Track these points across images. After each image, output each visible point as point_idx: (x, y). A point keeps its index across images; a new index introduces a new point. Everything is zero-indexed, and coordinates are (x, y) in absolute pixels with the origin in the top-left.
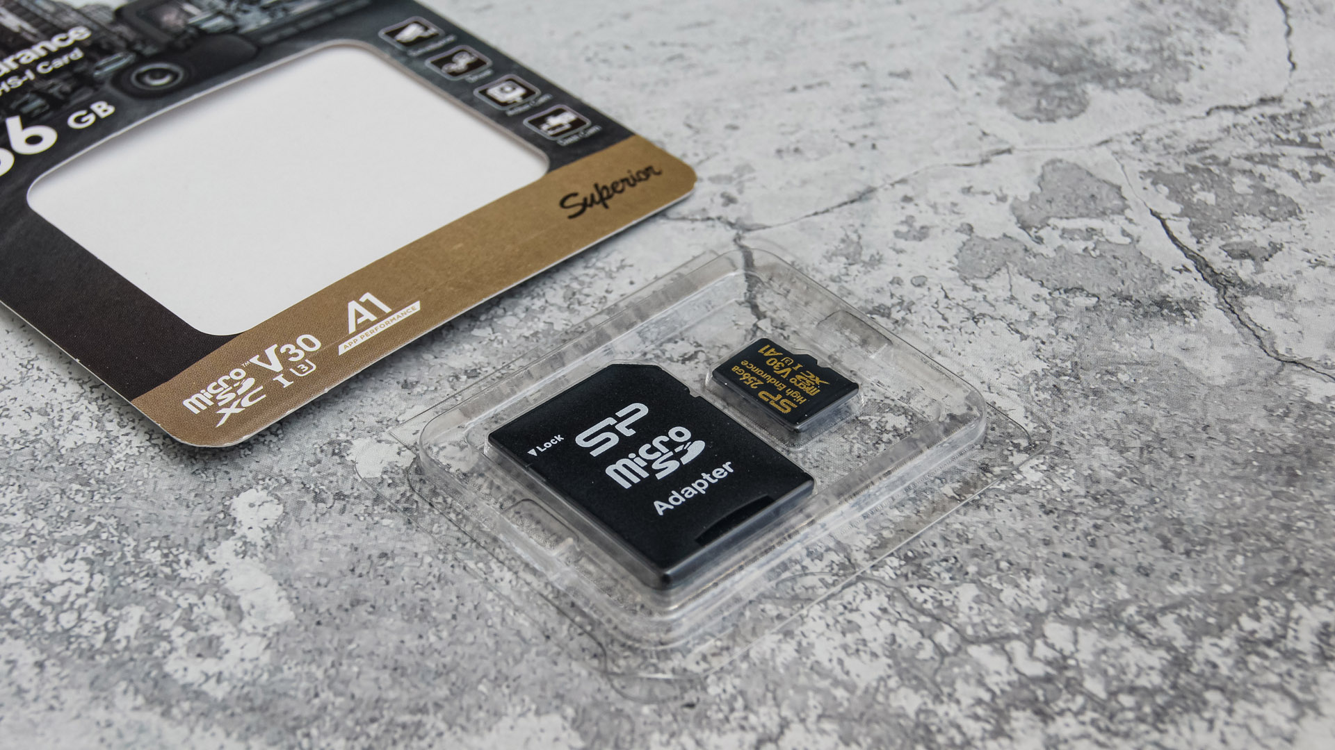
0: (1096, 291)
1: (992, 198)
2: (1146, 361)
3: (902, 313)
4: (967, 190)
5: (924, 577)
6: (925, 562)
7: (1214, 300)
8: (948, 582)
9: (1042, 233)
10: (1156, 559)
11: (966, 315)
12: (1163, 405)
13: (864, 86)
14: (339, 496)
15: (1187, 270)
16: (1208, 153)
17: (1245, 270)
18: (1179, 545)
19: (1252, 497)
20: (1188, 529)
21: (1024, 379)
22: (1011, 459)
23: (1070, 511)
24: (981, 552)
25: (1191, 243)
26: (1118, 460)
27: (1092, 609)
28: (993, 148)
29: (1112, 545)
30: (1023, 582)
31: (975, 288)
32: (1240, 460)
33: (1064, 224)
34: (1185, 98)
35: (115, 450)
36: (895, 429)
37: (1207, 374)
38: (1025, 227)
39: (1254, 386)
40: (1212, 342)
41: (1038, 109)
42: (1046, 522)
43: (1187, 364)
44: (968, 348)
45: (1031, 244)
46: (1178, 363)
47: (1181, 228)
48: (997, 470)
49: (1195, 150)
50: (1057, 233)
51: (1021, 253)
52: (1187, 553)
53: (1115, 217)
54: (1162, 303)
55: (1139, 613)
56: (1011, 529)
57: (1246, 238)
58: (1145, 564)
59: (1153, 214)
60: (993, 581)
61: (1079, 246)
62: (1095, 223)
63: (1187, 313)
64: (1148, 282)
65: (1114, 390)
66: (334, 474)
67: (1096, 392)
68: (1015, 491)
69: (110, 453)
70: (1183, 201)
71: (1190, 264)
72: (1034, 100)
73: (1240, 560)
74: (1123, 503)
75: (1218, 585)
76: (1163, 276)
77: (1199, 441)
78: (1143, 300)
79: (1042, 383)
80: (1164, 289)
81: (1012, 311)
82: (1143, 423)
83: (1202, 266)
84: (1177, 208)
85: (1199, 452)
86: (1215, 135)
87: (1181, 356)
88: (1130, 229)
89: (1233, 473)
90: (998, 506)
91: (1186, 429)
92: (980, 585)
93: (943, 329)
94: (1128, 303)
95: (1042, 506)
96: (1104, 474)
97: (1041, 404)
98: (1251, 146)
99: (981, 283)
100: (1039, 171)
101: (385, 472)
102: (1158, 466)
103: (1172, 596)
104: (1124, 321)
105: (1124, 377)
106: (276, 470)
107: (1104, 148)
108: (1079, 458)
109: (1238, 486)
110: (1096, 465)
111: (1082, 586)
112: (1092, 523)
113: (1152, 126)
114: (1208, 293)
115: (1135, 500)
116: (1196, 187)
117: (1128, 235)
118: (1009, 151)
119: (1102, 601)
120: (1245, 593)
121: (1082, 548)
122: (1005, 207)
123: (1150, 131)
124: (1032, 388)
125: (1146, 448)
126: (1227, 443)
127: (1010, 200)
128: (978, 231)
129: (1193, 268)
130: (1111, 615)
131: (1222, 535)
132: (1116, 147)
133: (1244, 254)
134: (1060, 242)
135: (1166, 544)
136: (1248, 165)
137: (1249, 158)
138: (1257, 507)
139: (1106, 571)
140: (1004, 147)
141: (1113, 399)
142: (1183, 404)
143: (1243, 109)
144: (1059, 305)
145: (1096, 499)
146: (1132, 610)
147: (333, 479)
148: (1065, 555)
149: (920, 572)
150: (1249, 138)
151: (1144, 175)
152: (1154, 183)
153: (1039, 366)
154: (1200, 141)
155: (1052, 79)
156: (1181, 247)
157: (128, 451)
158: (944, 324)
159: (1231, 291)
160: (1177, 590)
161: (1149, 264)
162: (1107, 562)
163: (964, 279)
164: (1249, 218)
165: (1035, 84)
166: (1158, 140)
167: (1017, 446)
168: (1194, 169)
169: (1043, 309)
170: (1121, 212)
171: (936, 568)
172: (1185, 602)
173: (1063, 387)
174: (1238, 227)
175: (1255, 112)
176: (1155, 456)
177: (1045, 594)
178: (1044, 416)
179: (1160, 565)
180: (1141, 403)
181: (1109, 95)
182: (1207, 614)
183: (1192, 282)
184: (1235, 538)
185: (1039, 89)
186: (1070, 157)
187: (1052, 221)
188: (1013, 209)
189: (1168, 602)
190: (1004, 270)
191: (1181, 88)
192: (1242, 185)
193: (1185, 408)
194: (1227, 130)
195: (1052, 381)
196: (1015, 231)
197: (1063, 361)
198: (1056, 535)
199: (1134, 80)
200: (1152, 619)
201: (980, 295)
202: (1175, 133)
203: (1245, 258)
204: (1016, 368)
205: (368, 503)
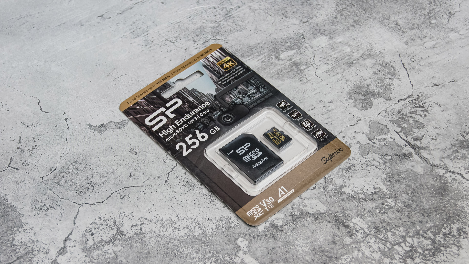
0: (390, 155)
1: (361, 133)
2: (406, 171)
3: (353, 168)
4: (355, 132)
5: (380, 232)
6: (379, 228)
7: (414, 153)
8: (385, 232)
9: (374, 141)
10: (422, 219)
11: (366, 166)
12: (412, 181)
13: (324, 107)
14: (258, 236)
15: (407, 146)
16: (402, 113)
17: (418, 143)
18: (426, 215)
19: (436, 201)
20: (426, 210)
21: (383, 180)
22: (387, 201)
23: (402, 211)
24: (389, 224)
25: (405, 138)
26: (408, 197)
27: (414, 233)
28: (357, 119)
29: (413, 217)
30: (399, 229)
31: (366, 158)
32: (431, 192)
33: (378, 138)
34: (392, 98)
35: (207, 234)
36: (362, 198)
37: (419, 172)
38: (370, 140)
39: (429, 173)
40: (417, 164)
41: (363, 107)
42: (399, 214)
43: (414, 170)
44: (370, 174)
45: (373, 144)
46: (412, 170)
47: (402, 134)
48: (385, 204)
49: (399, 113)
50: (378, 140)
51: (372, 147)
52: (428, 216)
53: (388, 134)
54: (404, 155)
55: (423, 232)
56: (393, 217)
57: (416, 135)
58: (420, 220)
59: (396, 132)
60: (393, 230)
61: (383, 143)
62: (384, 136)
63: (410, 157)
64: (400, 150)
65: (402, 179)
66: (254, 231)
67: (398, 180)
68: (390, 208)
69: (206, 235)
70: (400, 127)
71: (406, 144)
72: (361, 104)
73: (438, 216)
74: (412, 207)
75: (435, 223)
76: (403, 148)
77: (422, 189)
78: (400, 155)
79: (387, 180)
80: (403, 151)
81: (374, 163)
82: (410, 186)
83: (409, 144)
84: (400, 129)
85: (423, 192)
86: (402, 108)
87: (412, 168)
88: (392, 136)
89: (431, 196)
90: (388, 212)
91: (419, 186)
92: (391, 232)
93: (363, 170)
94: (398, 156)
95: (397, 211)
96: (406, 200)
97: (388, 185)
98: (410, 110)
99: (366, 157)
100: (369, 124)
101: (265, 229)
102: (416, 197)
103: (428, 227)
104: (398, 161)
105: (402, 176)
106: (242, 232)
107: (380, 115)
108: (400, 197)
109: (433, 198)
110: (404, 199)
111: (410, 228)
112: (407, 213)
113: (388, 107)
114: (412, 151)
115: (414, 206)
116: (402, 123)
117: (392, 138)
118: (360, 120)
119: (415, 231)
120: (441, 223)
121: (407, 219)
122: (365, 135)
123: (388, 109)
124: (386, 182)
125: (412, 193)
126: (427, 189)
127: (365, 133)
128: (361, 143)
129: (407, 145)
130: (418, 233)
131: (433, 211)
132: (382, 115)
133: (416, 139)
134: (379, 143)
135: (423, 215)
136: (411, 115)
137: (410, 113)
138: (437, 203)
139: (414, 224)
140: (359, 119)
141: (402, 181)
142: (416, 180)
143: (405, 99)
144: (384, 160)
145: (407, 207)
146: (421, 232)
147: (255, 232)
148: (405, 221)
149: (379, 231)
150: (409, 107)
151: (391, 121)
152: (393, 123)
153: (385, 176)
154: (399, 110)
155: (363, 98)
156: (404, 140)
157: (210, 234)
158: (363, 169)
159: (417, 149)
160: (428, 225)
161: (399, 145)
162: (413, 221)
163: (363, 156)
164: (415, 129)
165: (360, 100)
166: (390, 111)
167: (387, 197)
168: (400, 118)
169: (381, 161)
170: (389, 133)
171: (381, 230)
172: (430, 228)
173: (392, 181)
174: (414, 132)
175: (408, 100)
176: (414, 194)
177: (404, 231)
178: (390, 189)
179: (423, 220)
180: (408, 182)
181: (376, 100)
182: (436, 230)
183: (408, 148)
184: (436, 211)
185: (361, 101)
186: (374, 119)
187: (375, 137)
188: (366, 135)
189: (427, 228)
190: (370, 152)
191: (391, 95)
192: (411, 120)
193: (416, 181)
194: (403, 106)
195: (388, 179)
196: (369, 142)
197: (389, 174)
198: (402, 217)
199: (380, 95)
200: (426, 233)
201: (367, 160)
202: (393, 108)
203: (417, 140)
204: (381, 177)
205: (265, 236)
